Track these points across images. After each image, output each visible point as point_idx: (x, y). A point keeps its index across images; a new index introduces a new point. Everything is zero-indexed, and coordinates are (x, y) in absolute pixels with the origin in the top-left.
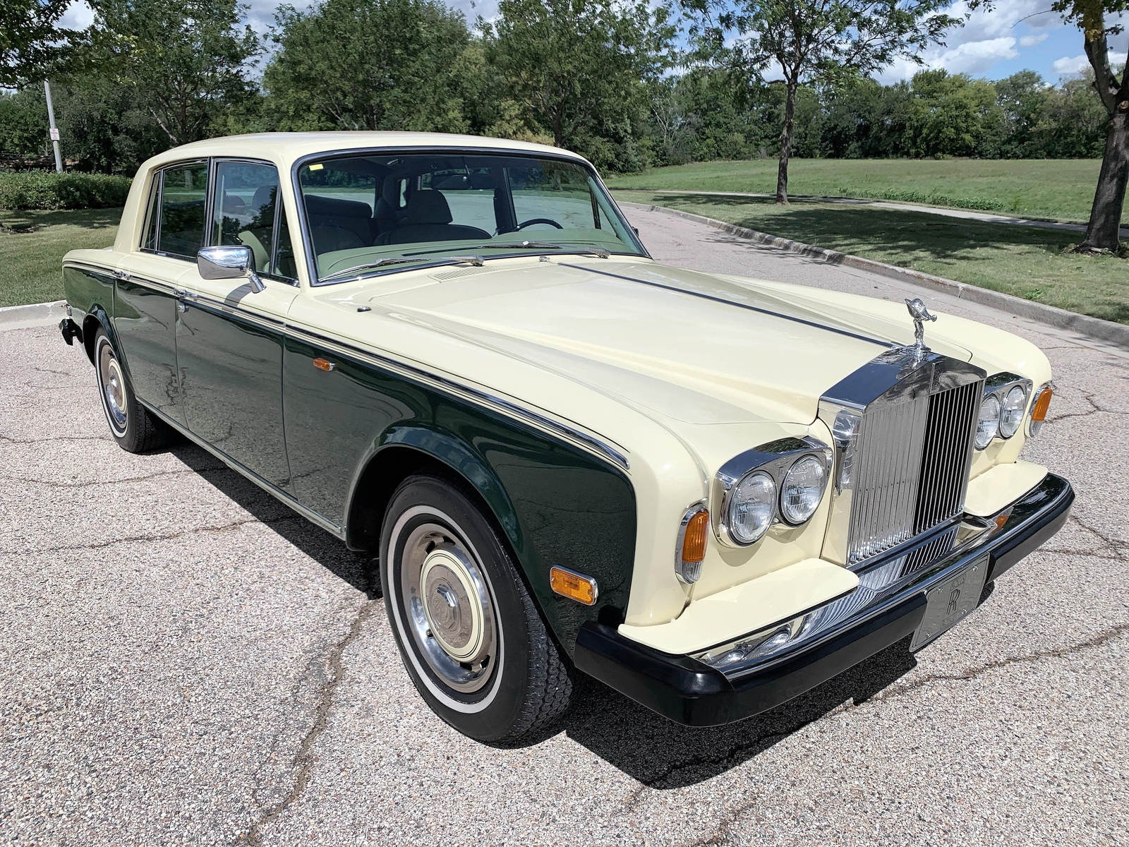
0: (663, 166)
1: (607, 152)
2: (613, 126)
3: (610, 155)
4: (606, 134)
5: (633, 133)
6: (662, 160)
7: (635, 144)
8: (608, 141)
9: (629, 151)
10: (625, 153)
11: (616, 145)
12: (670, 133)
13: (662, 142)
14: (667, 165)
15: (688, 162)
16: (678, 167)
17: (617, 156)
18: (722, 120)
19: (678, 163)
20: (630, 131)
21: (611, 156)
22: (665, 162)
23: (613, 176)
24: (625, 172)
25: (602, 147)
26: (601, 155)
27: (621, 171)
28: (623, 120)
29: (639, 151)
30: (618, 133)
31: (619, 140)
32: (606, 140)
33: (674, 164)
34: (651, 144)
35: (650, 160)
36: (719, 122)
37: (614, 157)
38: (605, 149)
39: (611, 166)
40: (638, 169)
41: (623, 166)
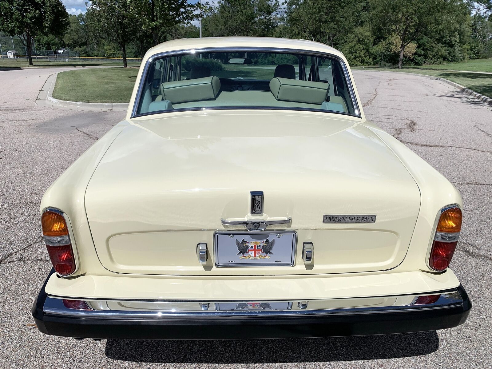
0: (476, 59)
1: (443, 52)
2: (449, 38)
3: (445, 53)
4: (445, 43)
5: (460, 42)
6: (476, 56)
7: (460, 48)
8: (445, 46)
9: (456, 51)
10: (453, 52)
11: (450, 48)
12: (483, 42)
13: (478, 46)
14: (478, 58)
16: (485, 59)
17: (449, 54)
19: (485, 58)
20: (458, 41)
21: (445, 54)
22: (478, 57)
23: (445, 63)
24: (452, 61)
25: (441, 49)
26: (440, 53)
27: (450, 61)
28: (455, 36)
29: (462, 51)
30: (451, 42)
32: (444, 45)
33: (483, 58)
34: (471, 47)
35: (468, 56)
37: (447, 54)
38: (443, 50)
39: (445, 59)
40: (460, 60)
41: (452, 58)
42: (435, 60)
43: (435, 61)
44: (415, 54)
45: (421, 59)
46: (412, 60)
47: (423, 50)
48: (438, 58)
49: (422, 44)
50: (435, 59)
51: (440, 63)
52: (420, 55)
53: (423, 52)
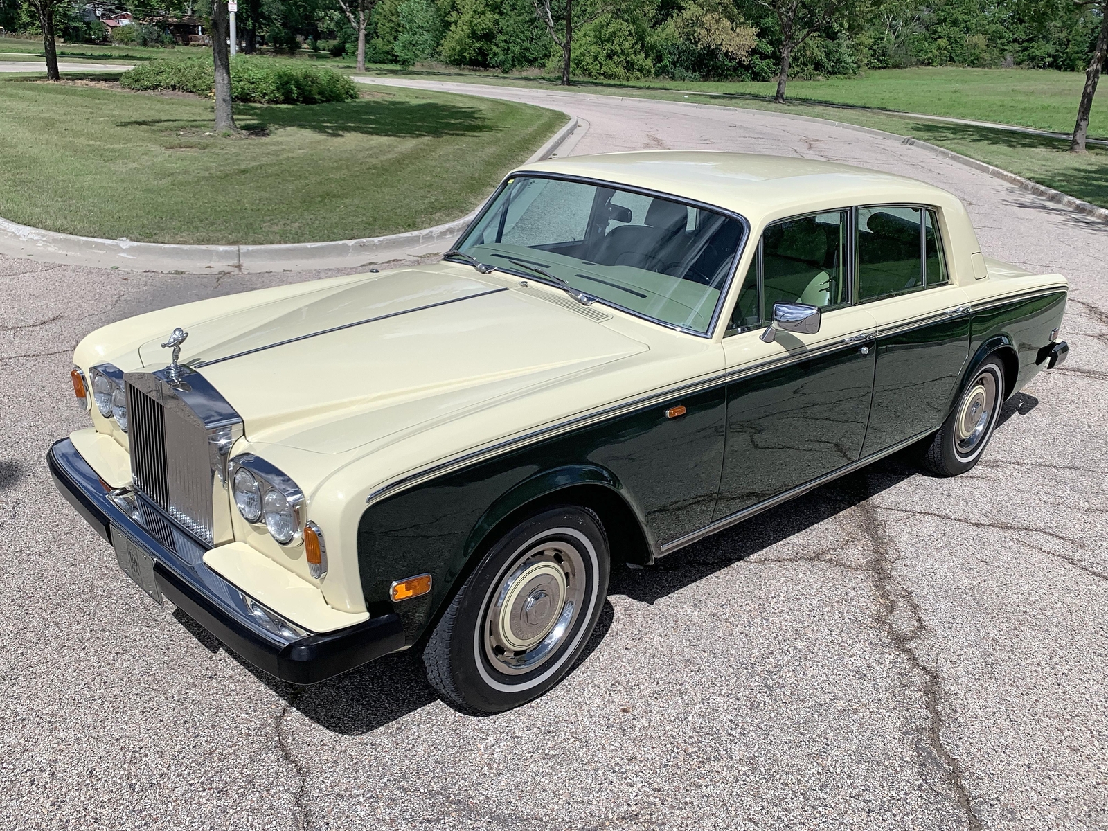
0: (879, 68)
1: (816, 50)
3: (818, 53)
5: (850, 28)
6: (878, 60)
7: (850, 42)
8: (819, 36)
9: (843, 50)
10: (837, 51)
11: (828, 42)
12: (893, 29)
13: (882, 39)
14: (884, 68)
15: (912, 65)
16: (898, 71)
17: (828, 54)
18: (961, 17)
19: (899, 66)
20: (846, 25)
21: (820, 55)
22: (883, 64)
23: (820, 77)
24: (835, 74)
26: (808, 52)
27: (831, 74)
29: (855, 49)
30: (831, 27)
31: (832, 36)
32: (816, 34)
33: (894, 67)
34: (871, 41)
35: (866, 61)
36: (956, 19)
37: (823, 55)
38: (815, 46)
39: (818, 66)
40: (851, 71)
41: (833, 67)
42: (798, 69)
43: (798, 73)
44: (753, 52)
45: (768, 65)
46: (747, 68)
47: (771, 43)
48: (805, 65)
49: (766, 28)
50: (798, 66)
51: (810, 78)
52: (763, 56)
53: (770, 49)
